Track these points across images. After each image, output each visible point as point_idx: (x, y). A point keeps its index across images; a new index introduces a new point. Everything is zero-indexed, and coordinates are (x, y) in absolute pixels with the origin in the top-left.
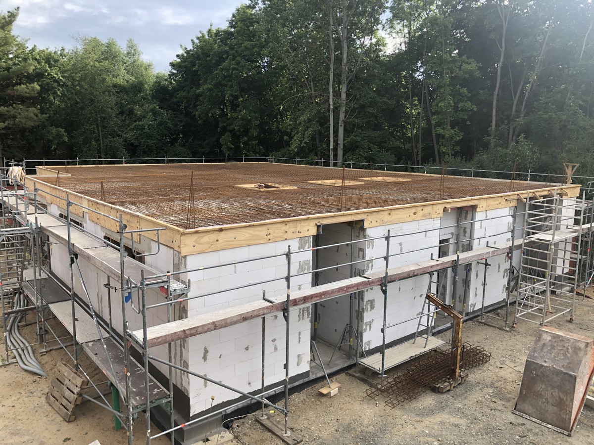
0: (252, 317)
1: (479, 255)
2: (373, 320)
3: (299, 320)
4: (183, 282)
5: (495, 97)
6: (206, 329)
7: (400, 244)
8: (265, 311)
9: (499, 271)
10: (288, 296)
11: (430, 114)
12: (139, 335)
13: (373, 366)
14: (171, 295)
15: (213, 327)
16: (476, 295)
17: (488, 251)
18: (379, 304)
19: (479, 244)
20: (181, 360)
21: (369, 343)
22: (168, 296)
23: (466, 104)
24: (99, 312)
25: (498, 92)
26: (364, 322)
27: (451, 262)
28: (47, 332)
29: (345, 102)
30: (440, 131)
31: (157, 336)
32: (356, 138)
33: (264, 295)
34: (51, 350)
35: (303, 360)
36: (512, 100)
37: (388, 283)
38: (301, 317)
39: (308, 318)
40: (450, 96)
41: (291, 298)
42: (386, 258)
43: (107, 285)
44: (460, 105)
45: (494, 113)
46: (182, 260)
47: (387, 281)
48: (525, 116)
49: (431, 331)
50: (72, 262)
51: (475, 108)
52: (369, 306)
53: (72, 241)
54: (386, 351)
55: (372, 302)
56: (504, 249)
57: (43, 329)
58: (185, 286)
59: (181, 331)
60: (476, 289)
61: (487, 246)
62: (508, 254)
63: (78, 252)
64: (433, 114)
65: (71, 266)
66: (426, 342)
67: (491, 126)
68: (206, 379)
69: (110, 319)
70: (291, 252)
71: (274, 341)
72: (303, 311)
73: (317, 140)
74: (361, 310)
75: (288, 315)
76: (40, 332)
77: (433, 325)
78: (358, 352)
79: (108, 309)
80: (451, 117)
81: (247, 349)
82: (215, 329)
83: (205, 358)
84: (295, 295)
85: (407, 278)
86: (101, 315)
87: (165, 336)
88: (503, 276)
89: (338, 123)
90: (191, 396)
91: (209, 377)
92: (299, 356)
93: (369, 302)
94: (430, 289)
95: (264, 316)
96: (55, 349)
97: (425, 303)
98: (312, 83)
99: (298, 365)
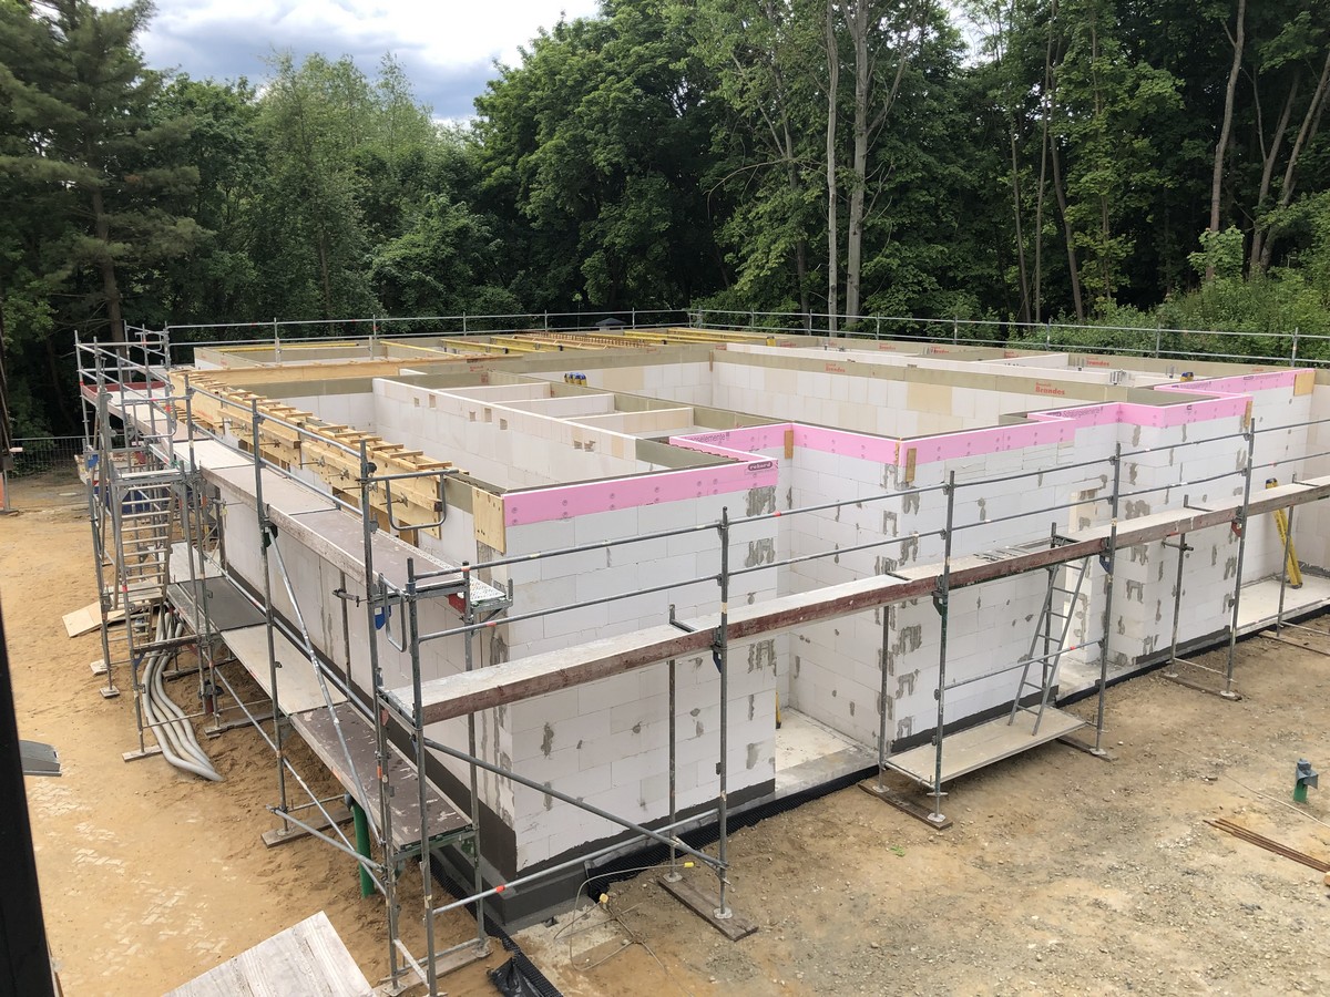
0: (645, 661)
1: (1167, 525)
2: (917, 672)
3: (751, 669)
4: (498, 585)
5: (1219, 157)
6: (546, 684)
7: (981, 503)
8: (674, 649)
9: (1214, 564)
10: (724, 617)
11: (1061, 202)
12: (405, 699)
13: (917, 773)
14: (472, 613)
15: (560, 681)
16: (1158, 617)
17: (1187, 516)
18: (931, 638)
19: (1167, 500)
20: (497, 751)
21: (908, 722)
22: (466, 615)
23: (1148, 176)
24: (326, 650)
25: (1227, 145)
26: (898, 675)
27: (1097, 543)
28: (220, 691)
29: (863, 179)
30: (1084, 240)
31: (442, 699)
32: (888, 262)
33: (672, 615)
34: (229, 729)
35: (761, 755)
36: (1261, 161)
37: (950, 589)
38: (754, 662)
39: (769, 665)
41: (730, 621)
42: (946, 535)
43: (339, 592)
47: (947, 587)
49: (1051, 698)
50: (267, 542)
52: (908, 641)
53: (265, 500)
54: (945, 741)
55: (915, 632)
56: (1223, 512)
57: (213, 685)
58: (501, 593)
59: (495, 690)
60: (1159, 603)
61: (1185, 505)
62: (1234, 524)
63: (278, 522)
64: (1070, 201)
65: (264, 552)
66: (1038, 721)
68: (550, 793)
69: (348, 664)
70: (730, 521)
71: (695, 713)
72: (759, 650)
73: (800, 267)
74: (889, 650)
75: (724, 657)
76: (205, 690)
77: (1055, 682)
78: (884, 743)
79: (344, 643)
80: (1110, 207)
81: (637, 729)
82: (565, 686)
83: (546, 748)
84: (739, 614)
86: (329, 657)
87: (461, 699)
88: (1223, 573)
89: (848, 229)
90: (518, 829)
91: (555, 788)
92: (751, 747)
93: (908, 632)
94: (1050, 604)
95: (671, 658)
96: (238, 727)
97: (1037, 635)
98: (787, 137)
99: (749, 766)
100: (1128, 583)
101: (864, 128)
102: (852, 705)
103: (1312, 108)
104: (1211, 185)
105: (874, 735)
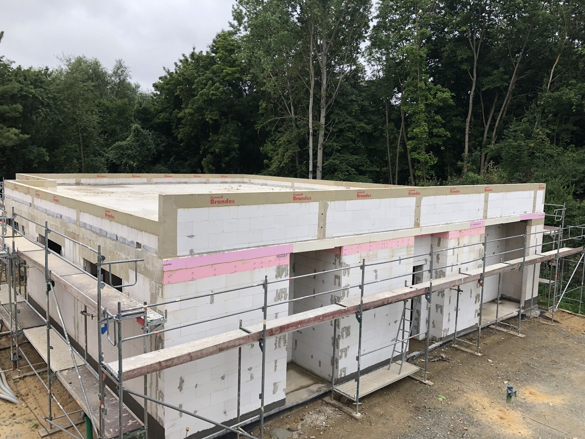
0: (228, 348)
1: (451, 282)
2: (348, 347)
3: (276, 348)
4: (160, 312)
5: (468, 124)
6: (181, 360)
7: (376, 271)
8: (242, 342)
9: (471, 297)
10: (265, 326)
11: (406, 140)
12: (114, 367)
13: (348, 394)
14: (147, 326)
15: (189, 358)
16: (449, 320)
17: (460, 278)
18: (354, 331)
19: (452, 271)
20: (157, 389)
21: (344, 370)
22: (144, 327)
23: (440, 130)
24: (75, 338)
25: (471, 119)
26: (340, 349)
27: (424, 290)
28: (20, 357)
29: (324, 126)
30: (415, 155)
31: (132, 368)
32: (335, 161)
33: (241, 325)
34: (25, 377)
35: (279, 388)
36: (484, 127)
37: (363, 311)
38: (277, 345)
39: (284, 346)
40: (425, 122)
41: (267, 328)
42: (361, 287)
43: (84, 312)
44: (435, 130)
45: (467, 140)
46: (159, 290)
47: (362, 310)
48: (496, 142)
49: (406, 357)
50: (49, 289)
51: (449, 134)
52: (344, 333)
53: (49, 268)
54: (361, 378)
55: (347, 329)
56: (475, 276)
57: (17, 355)
58: (161, 316)
59: (157, 363)
60: (449, 314)
61: (460, 273)
62: (479, 281)
63: (55, 279)
64: (409, 139)
65: (47, 293)
66: (401, 368)
67: (464, 152)
68: (182, 411)
69: (86, 346)
70: (268, 282)
71: (250, 369)
72: (280, 339)
73: (297, 162)
74: (337, 337)
75: (264, 345)
76: (13, 358)
77: (407, 350)
78: (334, 379)
79: (84, 336)
80: (425, 142)
81: (223, 378)
82: (191, 361)
83: (180, 388)
84: (271, 324)
85: (382, 306)
86: (77, 341)
87: (141, 368)
88: (475, 301)
89: (317, 147)
90: (166, 427)
91: (184, 409)
92: (275, 384)
93: (345, 329)
94: (404, 315)
95: (240, 346)
96: (29, 376)
97: (399, 329)
98: (292, 107)
99: (274, 393)
100: (437, 305)
101: (325, 105)
102: (320, 362)
103: (503, 106)
104: (465, 135)
105: (329, 375)
